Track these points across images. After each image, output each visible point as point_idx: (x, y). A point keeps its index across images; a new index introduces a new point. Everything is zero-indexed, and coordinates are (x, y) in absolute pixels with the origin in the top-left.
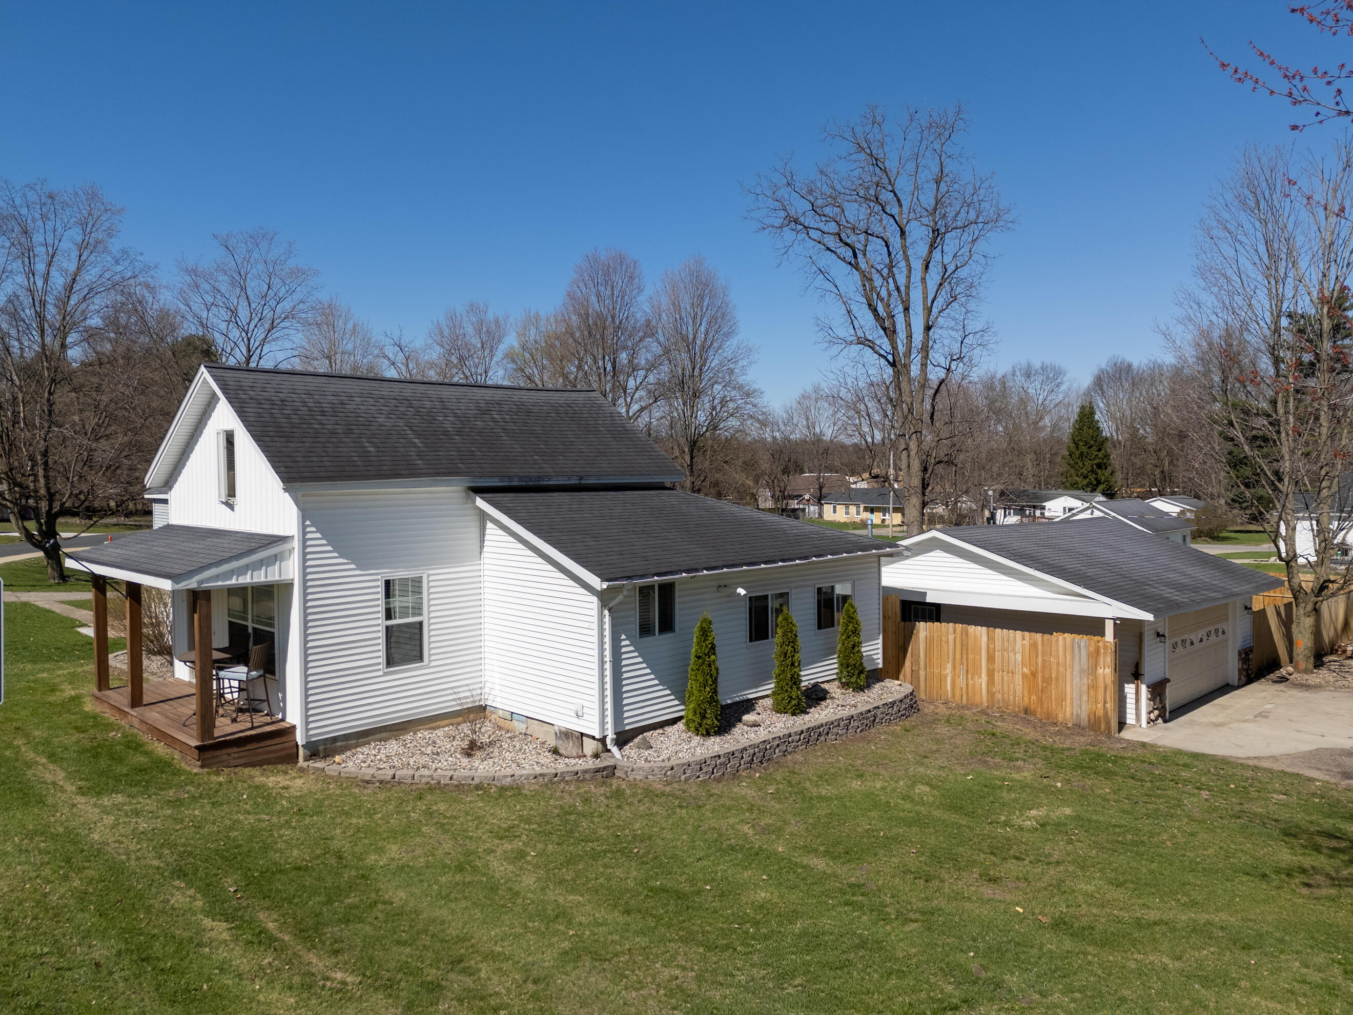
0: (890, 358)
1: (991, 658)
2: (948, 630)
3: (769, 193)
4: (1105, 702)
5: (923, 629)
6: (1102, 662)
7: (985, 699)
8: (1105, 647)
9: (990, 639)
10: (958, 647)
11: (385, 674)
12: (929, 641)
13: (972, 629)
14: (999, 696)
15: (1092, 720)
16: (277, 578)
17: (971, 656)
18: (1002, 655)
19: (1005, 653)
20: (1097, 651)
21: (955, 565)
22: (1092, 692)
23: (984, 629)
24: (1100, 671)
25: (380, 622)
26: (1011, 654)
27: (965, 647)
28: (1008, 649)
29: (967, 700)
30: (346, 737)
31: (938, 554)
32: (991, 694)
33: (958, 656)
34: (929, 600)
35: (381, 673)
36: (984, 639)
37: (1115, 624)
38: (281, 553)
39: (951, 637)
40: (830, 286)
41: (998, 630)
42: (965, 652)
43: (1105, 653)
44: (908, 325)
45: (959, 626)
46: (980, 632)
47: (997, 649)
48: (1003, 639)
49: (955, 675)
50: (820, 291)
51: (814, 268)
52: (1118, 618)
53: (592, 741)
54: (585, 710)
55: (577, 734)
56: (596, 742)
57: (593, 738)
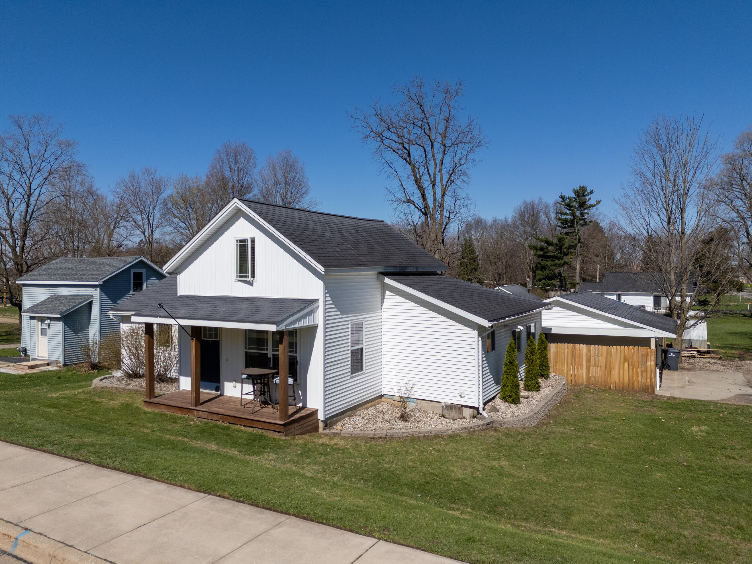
0: (423, 210)
1: (588, 360)
2: (566, 348)
3: (362, 119)
4: (651, 379)
5: (553, 347)
6: (649, 359)
7: (585, 381)
8: (651, 352)
9: (588, 350)
10: (570, 356)
11: (352, 378)
12: (555, 353)
13: (578, 346)
14: (593, 379)
15: (644, 388)
16: (312, 323)
17: (577, 360)
18: (595, 358)
19: (596, 357)
20: (647, 354)
21: (566, 314)
22: (644, 374)
23: (585, 346)
24: (649, 363)
25: (349, 348)
26: (600, 358)
27: (573, 356)
28: (598, 355)
29: (575, 381)
30: (337, 415)
31: (556, 309)
32: (588, 378)
33: (570, 360)
34: (553, 332)
35: (349, 377)
36: (585, 350)
37: (656, 341)
38: (314, 309)
39: (566, 351)
40: (393, 171)
41: (593, 346)
42: (574, 358)
43: (651, 355)
44: (435, 193)
45: (570, 345)
46: (582, 348)
47: (592, 355)
48: (595, 350)
49: (568, 370)
50: (387, 173)
51: (383, 161)
52: (658, 338)
53: (469, 409)
54: (466, 393)
55: (459, 406)
56: (472, 410)
57: (471, 407)
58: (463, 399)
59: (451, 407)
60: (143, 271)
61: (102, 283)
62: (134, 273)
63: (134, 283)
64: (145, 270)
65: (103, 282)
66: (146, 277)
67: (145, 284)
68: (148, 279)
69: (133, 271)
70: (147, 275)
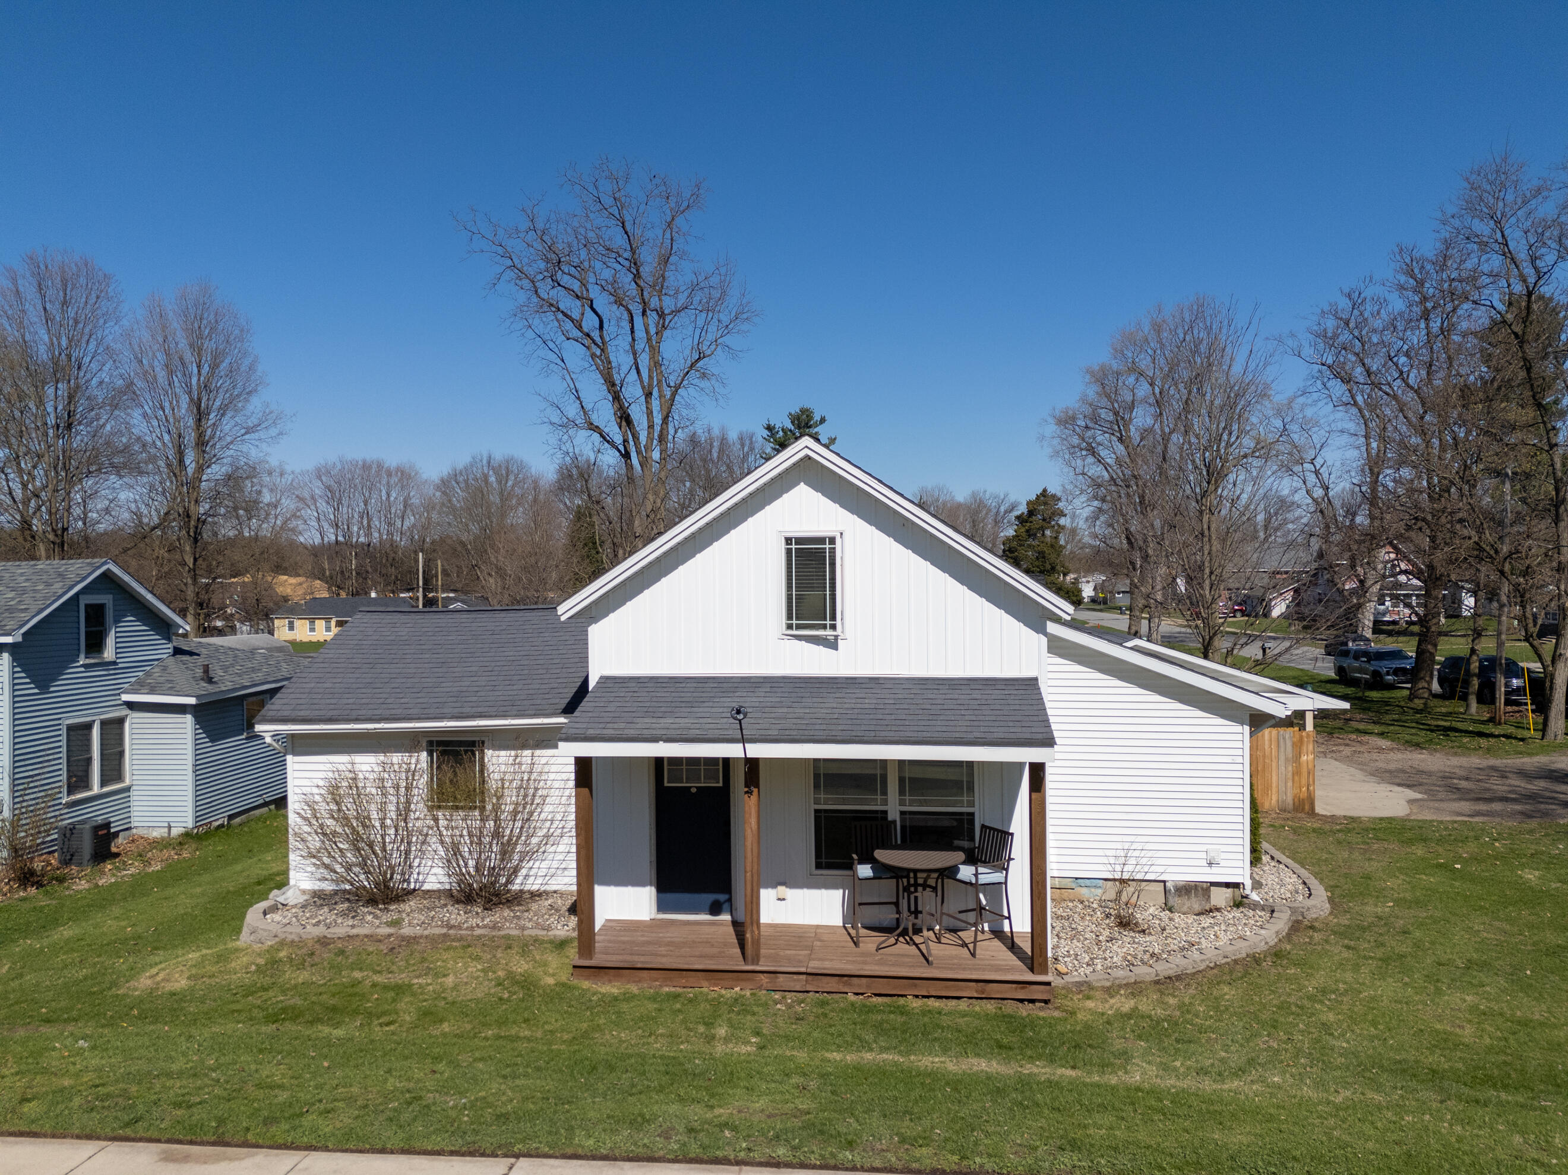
4: (1309, 785)
8: (1306, 737)
15: (1297, 804)
22: (1296, 778)
37: (1315, 715)
43: (1307, 742)
52: (1318, 709)
53: (1224, 890)
54: (1223, 856)
55: (1205, 885)
56: (1230, 890)
57: (1227, 885)
58: (1214, 870)
59: (1187, 889)
60: (105, 599)
61: (20, 639)
62: (87, 606)
63: (86, 632)
64: (111, 597)
65: (24, 634)
66: (114, 616)
67: (113, 632)
68: (117, 621)
69: (84, 601)
70: (115, 610)
